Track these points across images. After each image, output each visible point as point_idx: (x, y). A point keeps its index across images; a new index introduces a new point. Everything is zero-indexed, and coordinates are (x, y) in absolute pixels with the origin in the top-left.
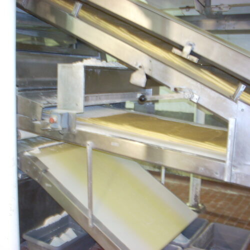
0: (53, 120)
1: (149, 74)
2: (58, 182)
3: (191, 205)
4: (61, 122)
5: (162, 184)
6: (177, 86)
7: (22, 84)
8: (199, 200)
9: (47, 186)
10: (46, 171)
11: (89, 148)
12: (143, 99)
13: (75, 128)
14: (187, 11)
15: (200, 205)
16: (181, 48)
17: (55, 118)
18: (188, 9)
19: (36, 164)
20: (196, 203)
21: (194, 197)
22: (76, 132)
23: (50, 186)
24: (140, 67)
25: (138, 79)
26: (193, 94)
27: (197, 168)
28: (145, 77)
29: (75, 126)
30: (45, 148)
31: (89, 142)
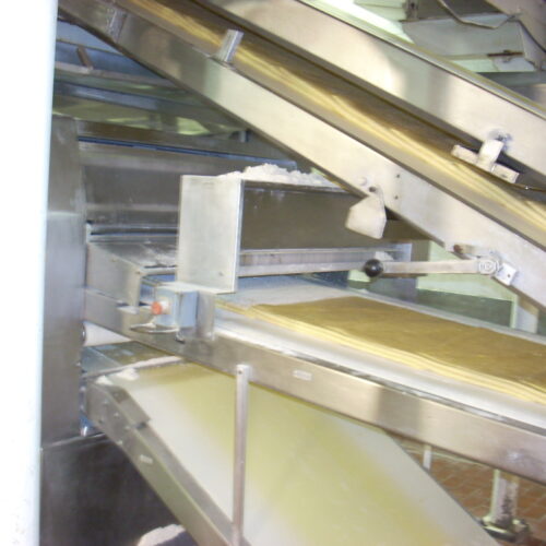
0: (160, 308)
1: (393, 207)
2: (168, 454)
3: (494, 522)
4: (179, 313)
5: (425, 469)
6: (462, 241)
7: (102, 218)
8: (514, 511)
9: (142, 461)
10: (143, 426)
11: (241, 380)
12: (374, 268)
13: (212, 330)
14: (505, 62)
15: (516, 522)
16: (475, 145)
17: (165, 304)
18: (508, 57)
19: (122, 407)
20: (507, 516)
21: (501, 503)
22: (213, 339)
23: (150, 461)
24: (372, 190)
25: (367, 219)
26: (500, 264)
27: (504, 453)
28: (383, 215)
29: (212, 325)
30: (150, 368)
31: (241, 367)
